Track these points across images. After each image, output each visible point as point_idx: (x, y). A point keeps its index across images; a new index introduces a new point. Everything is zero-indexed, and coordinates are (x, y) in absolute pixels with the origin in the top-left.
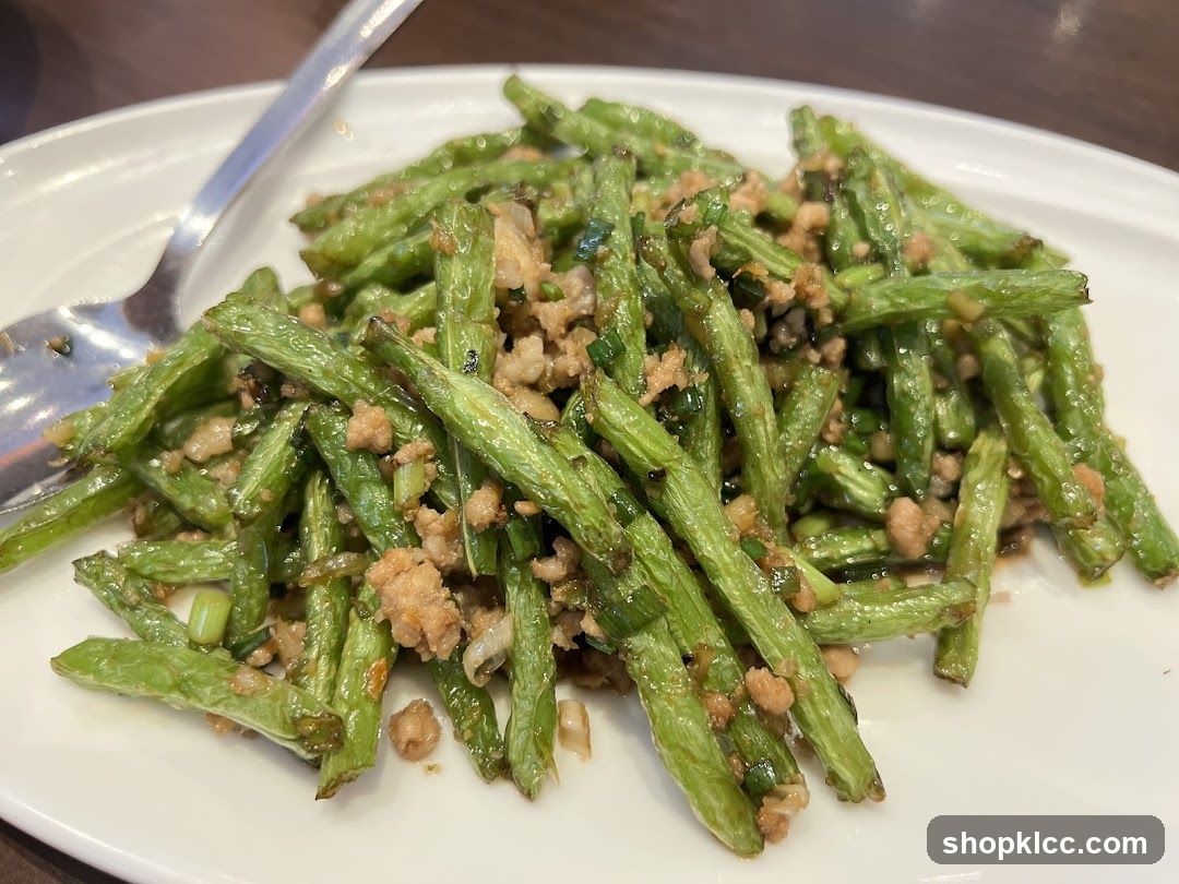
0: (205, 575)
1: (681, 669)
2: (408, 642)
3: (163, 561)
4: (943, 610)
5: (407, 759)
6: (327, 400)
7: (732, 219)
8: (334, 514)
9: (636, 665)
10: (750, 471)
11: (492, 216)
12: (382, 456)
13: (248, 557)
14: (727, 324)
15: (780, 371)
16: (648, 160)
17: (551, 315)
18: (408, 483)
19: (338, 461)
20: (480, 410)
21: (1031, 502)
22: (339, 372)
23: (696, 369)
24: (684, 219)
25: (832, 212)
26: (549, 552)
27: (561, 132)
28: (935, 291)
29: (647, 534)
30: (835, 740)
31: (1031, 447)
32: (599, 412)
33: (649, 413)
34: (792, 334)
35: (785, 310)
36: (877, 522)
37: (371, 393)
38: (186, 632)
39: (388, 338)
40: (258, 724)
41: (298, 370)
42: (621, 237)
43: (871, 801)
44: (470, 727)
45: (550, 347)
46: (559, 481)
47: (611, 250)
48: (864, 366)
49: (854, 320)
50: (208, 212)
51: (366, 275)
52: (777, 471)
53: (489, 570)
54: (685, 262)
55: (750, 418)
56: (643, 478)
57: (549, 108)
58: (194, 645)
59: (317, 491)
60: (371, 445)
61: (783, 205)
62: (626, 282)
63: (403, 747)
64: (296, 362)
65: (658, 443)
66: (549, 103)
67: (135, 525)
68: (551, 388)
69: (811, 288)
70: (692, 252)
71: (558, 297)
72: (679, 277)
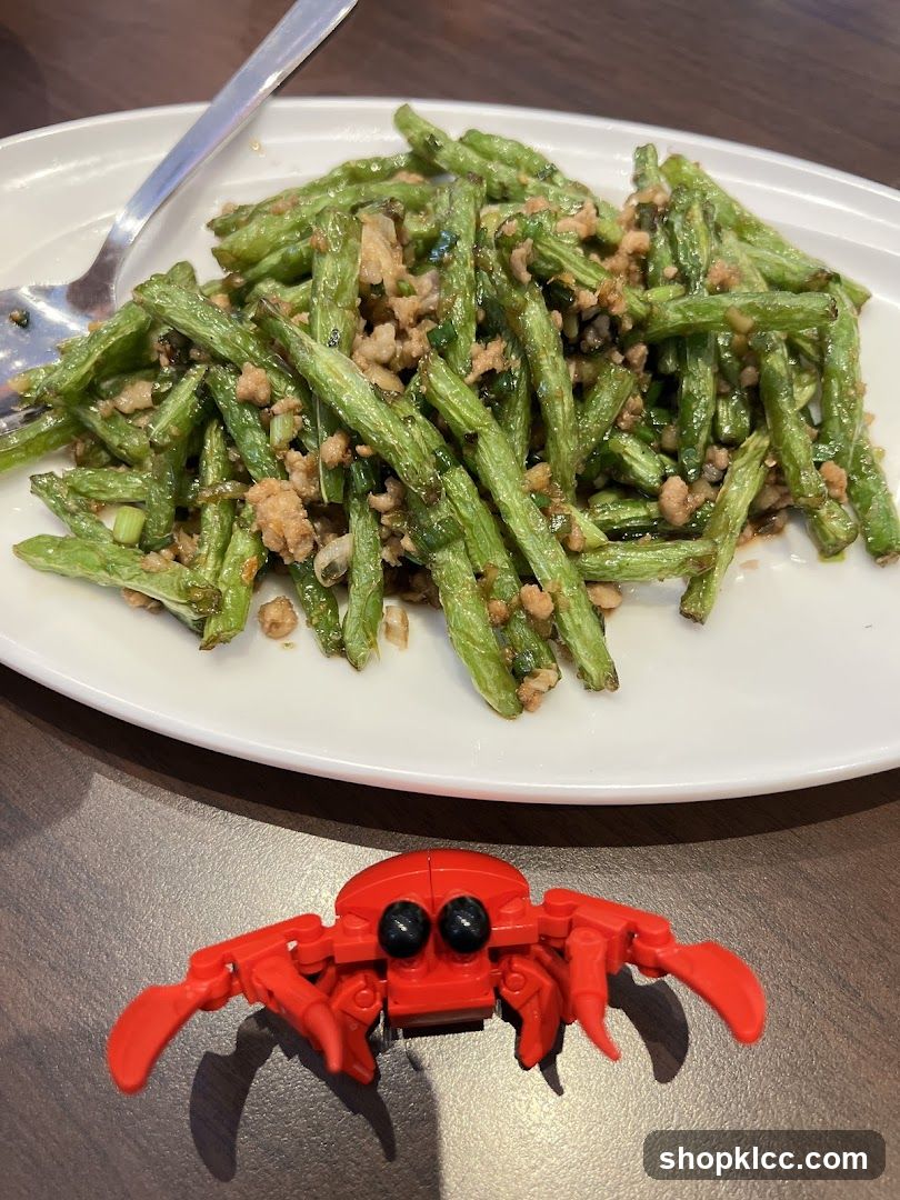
0: (127, 496)
1: (471, 578)
2: (275, 547)
3: (97, 483)
4: (687, 559)
5: (270, 637)
6: (224, 362)
7: (547, 235)
8: (226, 453)
9: (438, 573)
10: (550, 444)
11: (361, 224)
12: (262, 408)
13: (160, 481)
14: (537, 320)
15: (588, 368)
16: (512, 188)
17: (404, 307)
18: (281, 430)
19: (229, 409)
20: (334, 373)
21: (783, 490)
22: (234, 340)
23: (513, 357)
24: (506, 232)
25: (653, 240)
26: (382, 490)
27: (441, 160)
28: (716, 308)
29: (458, 481)
30: (585, 643)
31: (786, 441)
32: (430, 384)
33: (473, 391)
34: (598, 336)
35: (592, 316)
36: (654, 495)
37: (255, 357)
38: (112, 536)
39: (272, 316)
40: (161, 593)
41: (203, 338)
42: (464, 247)
43: (608, 691)
44: (318, 615)
45: (401, 335)
46: (390, 431)
47: (454, 257)
48: (662, 370)
49: (654, 329)
50: (140, 217)
51: (264, 272)
52: (571, 445)
53: (338, 499)
54: (508, 268)
55: (551, 399)
56: (462, 441)
57: (432, 136)
58: (116, 542)
59: (214, 435)
60: (254, 398)
61: (610, 230)
62: (464, 283)
63: (267, 625)
64: (201, 330)
65: (472, 410)
66: (432, 130)
67: (76, 456)
68: (400, 368)
69: (612, 298)
70: (512, 261)
71: (411, 292)
72: (503, 280)
